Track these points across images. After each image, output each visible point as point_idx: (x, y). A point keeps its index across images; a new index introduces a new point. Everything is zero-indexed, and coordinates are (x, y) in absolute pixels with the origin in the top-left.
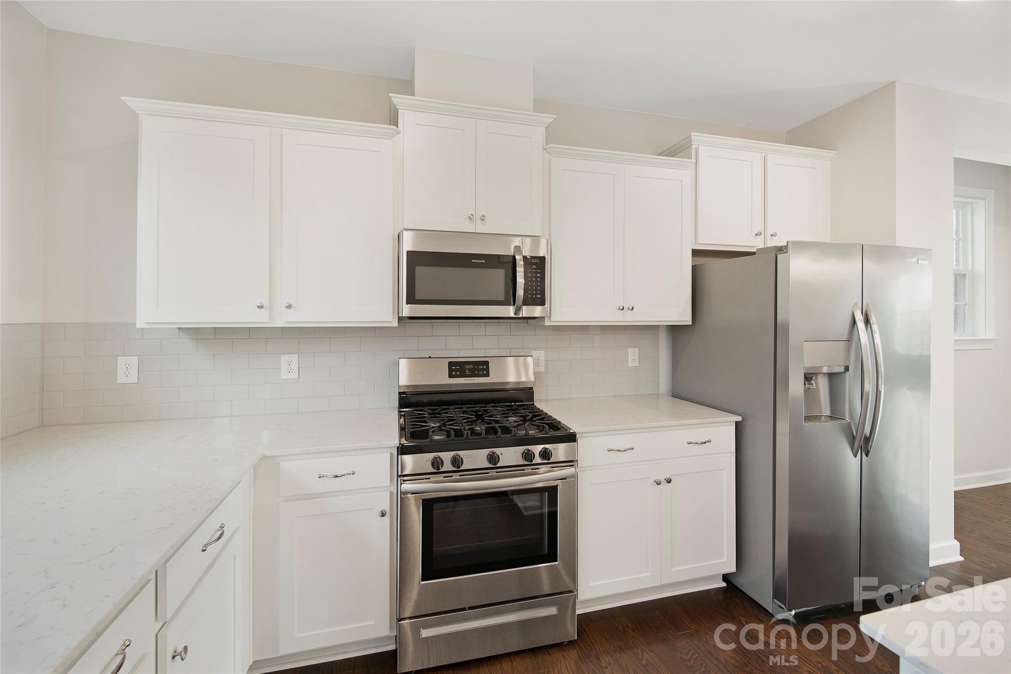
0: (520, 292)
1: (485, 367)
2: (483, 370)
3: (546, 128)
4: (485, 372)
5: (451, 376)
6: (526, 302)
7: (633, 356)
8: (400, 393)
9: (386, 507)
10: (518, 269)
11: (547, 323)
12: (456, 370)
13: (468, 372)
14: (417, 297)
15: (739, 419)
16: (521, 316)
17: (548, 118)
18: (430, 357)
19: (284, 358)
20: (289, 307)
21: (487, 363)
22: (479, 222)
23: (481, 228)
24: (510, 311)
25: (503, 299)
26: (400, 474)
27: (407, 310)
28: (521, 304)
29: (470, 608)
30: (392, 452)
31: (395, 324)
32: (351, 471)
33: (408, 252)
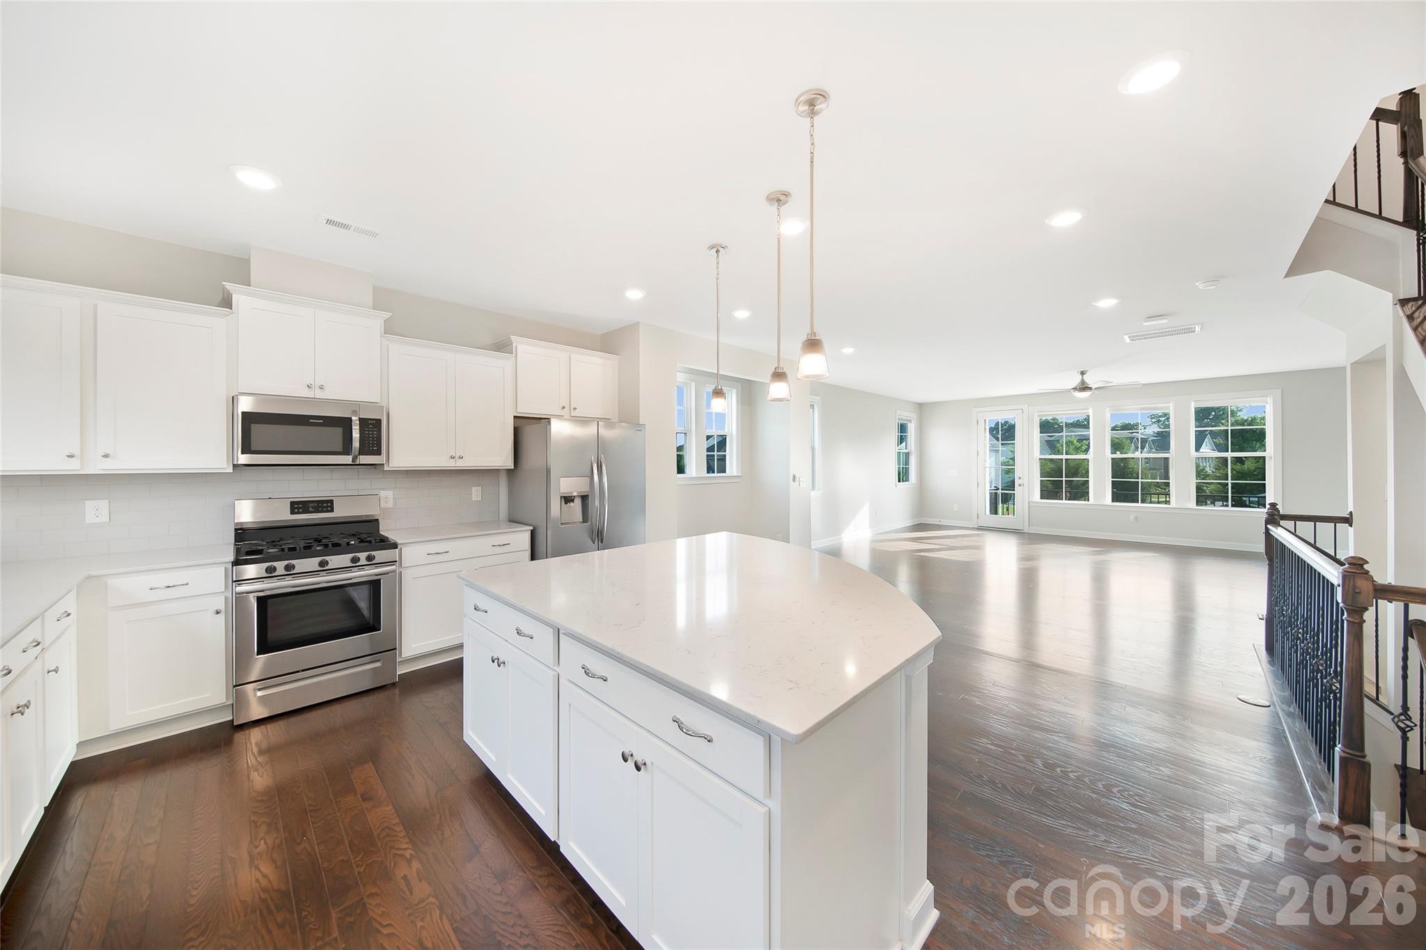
0: (356, 444)
1: (329, 504)
2: (328, 507)
3: (385, 321)
4: (329, 509)
5: (292, 513)
6: (363, 451)
7: (476, 493)
8: (236, 530)
9: (222, 607)
10: (353, 427)
11: (386, 468)
12: (299, 508)
13: (311, 509)
14: (252, 449)
15: (532, 528)
16: (358, 463)
17: (387, 315)
18: (270, 498)
19: (89, 504)
20: (106, 456)
21: (332, 501)
22: (318, 390)
23: (319, 394)
24: (348, 459)
25: (341, 450)
26: (234, 579)
27: (243, 459)
28: (357, 453)
29: (303, 671)
30: (227, 566)
31: (231, 470)
32: (185, 583)
33: (242, 413)
